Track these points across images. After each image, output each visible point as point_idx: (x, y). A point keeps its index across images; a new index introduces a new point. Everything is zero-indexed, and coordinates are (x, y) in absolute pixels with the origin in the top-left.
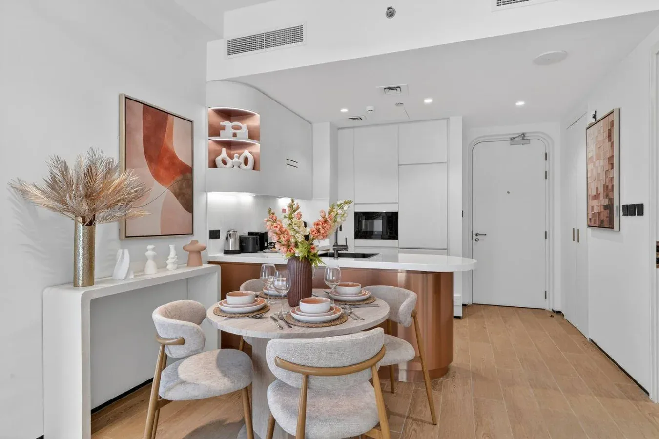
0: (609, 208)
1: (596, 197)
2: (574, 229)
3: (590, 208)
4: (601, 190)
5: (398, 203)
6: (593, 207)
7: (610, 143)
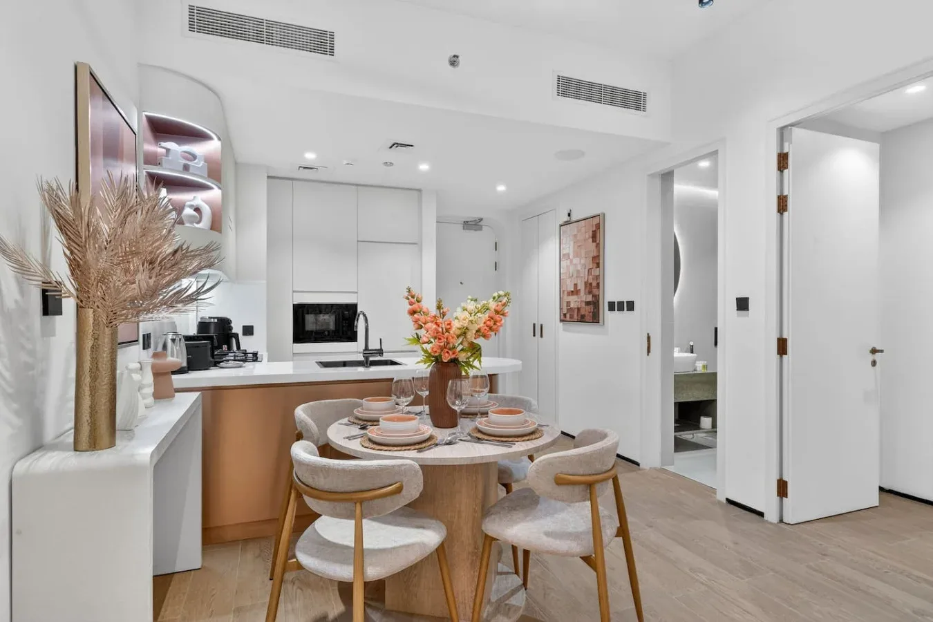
0: (595, 304)
1: (575, 292)
2: (534, 325)
3: (565, 304)
4: (581, 287)
5: (357, 293)
6: (568, 303)
7: (595, 244)
